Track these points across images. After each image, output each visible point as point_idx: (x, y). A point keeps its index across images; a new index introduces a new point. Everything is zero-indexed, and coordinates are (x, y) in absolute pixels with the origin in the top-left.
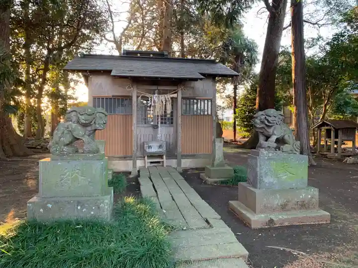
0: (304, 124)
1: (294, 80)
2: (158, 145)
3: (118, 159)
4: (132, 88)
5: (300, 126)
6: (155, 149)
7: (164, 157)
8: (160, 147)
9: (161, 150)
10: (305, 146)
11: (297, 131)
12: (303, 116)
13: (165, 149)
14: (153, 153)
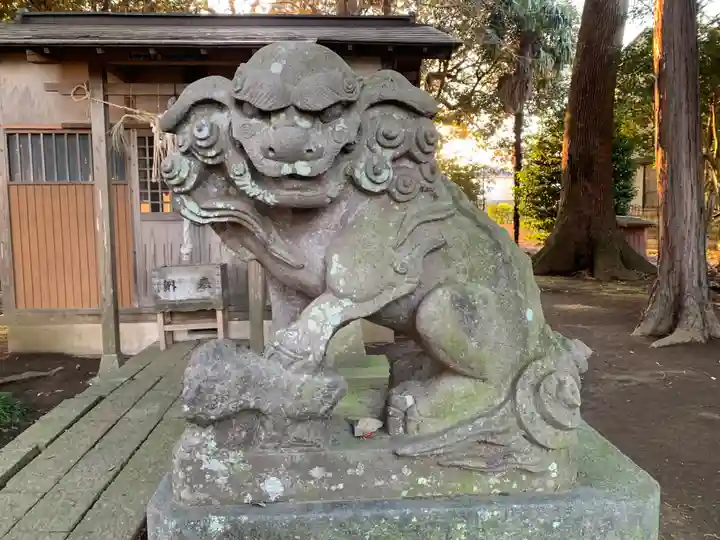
0: (690, 207)
1: (660, 66)
2: (198, 277)
3: (90, 319)
4: (88, 95)
5: (674, 215)
6: (185, 291)
7: (219, 314)
8: (203, 283)
9: (206, 293)
10: (691, 276)
11: (666, 229)
12: (686, 180)
13: (218, 291)
14: (182, 303)
